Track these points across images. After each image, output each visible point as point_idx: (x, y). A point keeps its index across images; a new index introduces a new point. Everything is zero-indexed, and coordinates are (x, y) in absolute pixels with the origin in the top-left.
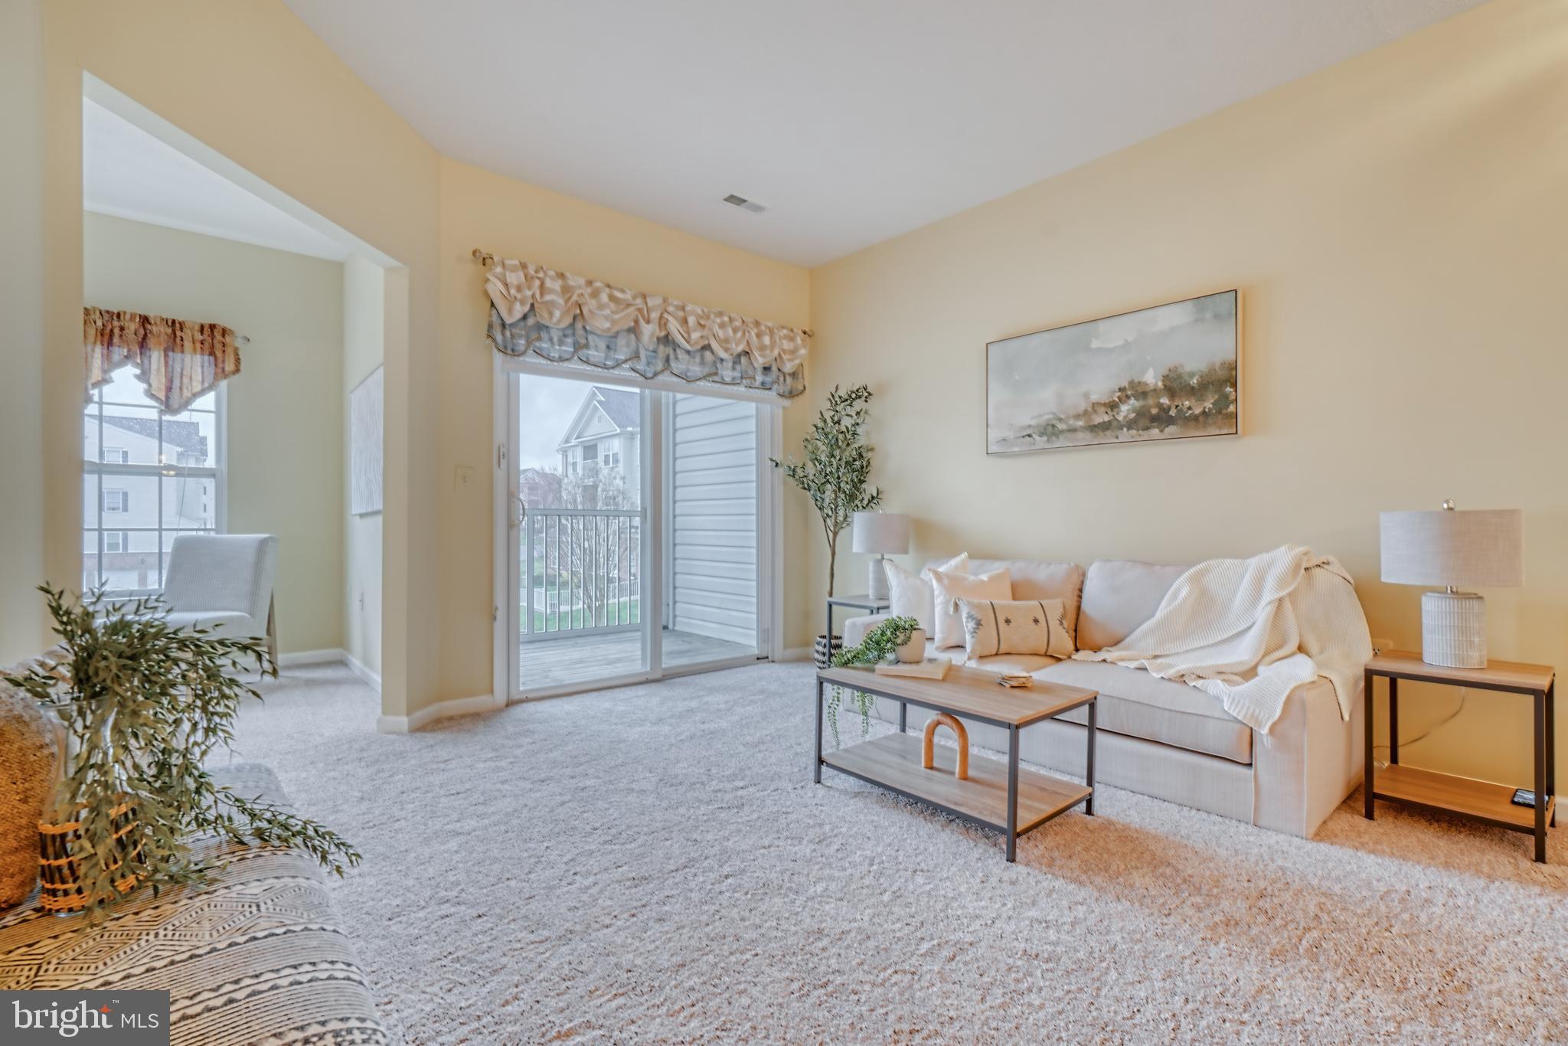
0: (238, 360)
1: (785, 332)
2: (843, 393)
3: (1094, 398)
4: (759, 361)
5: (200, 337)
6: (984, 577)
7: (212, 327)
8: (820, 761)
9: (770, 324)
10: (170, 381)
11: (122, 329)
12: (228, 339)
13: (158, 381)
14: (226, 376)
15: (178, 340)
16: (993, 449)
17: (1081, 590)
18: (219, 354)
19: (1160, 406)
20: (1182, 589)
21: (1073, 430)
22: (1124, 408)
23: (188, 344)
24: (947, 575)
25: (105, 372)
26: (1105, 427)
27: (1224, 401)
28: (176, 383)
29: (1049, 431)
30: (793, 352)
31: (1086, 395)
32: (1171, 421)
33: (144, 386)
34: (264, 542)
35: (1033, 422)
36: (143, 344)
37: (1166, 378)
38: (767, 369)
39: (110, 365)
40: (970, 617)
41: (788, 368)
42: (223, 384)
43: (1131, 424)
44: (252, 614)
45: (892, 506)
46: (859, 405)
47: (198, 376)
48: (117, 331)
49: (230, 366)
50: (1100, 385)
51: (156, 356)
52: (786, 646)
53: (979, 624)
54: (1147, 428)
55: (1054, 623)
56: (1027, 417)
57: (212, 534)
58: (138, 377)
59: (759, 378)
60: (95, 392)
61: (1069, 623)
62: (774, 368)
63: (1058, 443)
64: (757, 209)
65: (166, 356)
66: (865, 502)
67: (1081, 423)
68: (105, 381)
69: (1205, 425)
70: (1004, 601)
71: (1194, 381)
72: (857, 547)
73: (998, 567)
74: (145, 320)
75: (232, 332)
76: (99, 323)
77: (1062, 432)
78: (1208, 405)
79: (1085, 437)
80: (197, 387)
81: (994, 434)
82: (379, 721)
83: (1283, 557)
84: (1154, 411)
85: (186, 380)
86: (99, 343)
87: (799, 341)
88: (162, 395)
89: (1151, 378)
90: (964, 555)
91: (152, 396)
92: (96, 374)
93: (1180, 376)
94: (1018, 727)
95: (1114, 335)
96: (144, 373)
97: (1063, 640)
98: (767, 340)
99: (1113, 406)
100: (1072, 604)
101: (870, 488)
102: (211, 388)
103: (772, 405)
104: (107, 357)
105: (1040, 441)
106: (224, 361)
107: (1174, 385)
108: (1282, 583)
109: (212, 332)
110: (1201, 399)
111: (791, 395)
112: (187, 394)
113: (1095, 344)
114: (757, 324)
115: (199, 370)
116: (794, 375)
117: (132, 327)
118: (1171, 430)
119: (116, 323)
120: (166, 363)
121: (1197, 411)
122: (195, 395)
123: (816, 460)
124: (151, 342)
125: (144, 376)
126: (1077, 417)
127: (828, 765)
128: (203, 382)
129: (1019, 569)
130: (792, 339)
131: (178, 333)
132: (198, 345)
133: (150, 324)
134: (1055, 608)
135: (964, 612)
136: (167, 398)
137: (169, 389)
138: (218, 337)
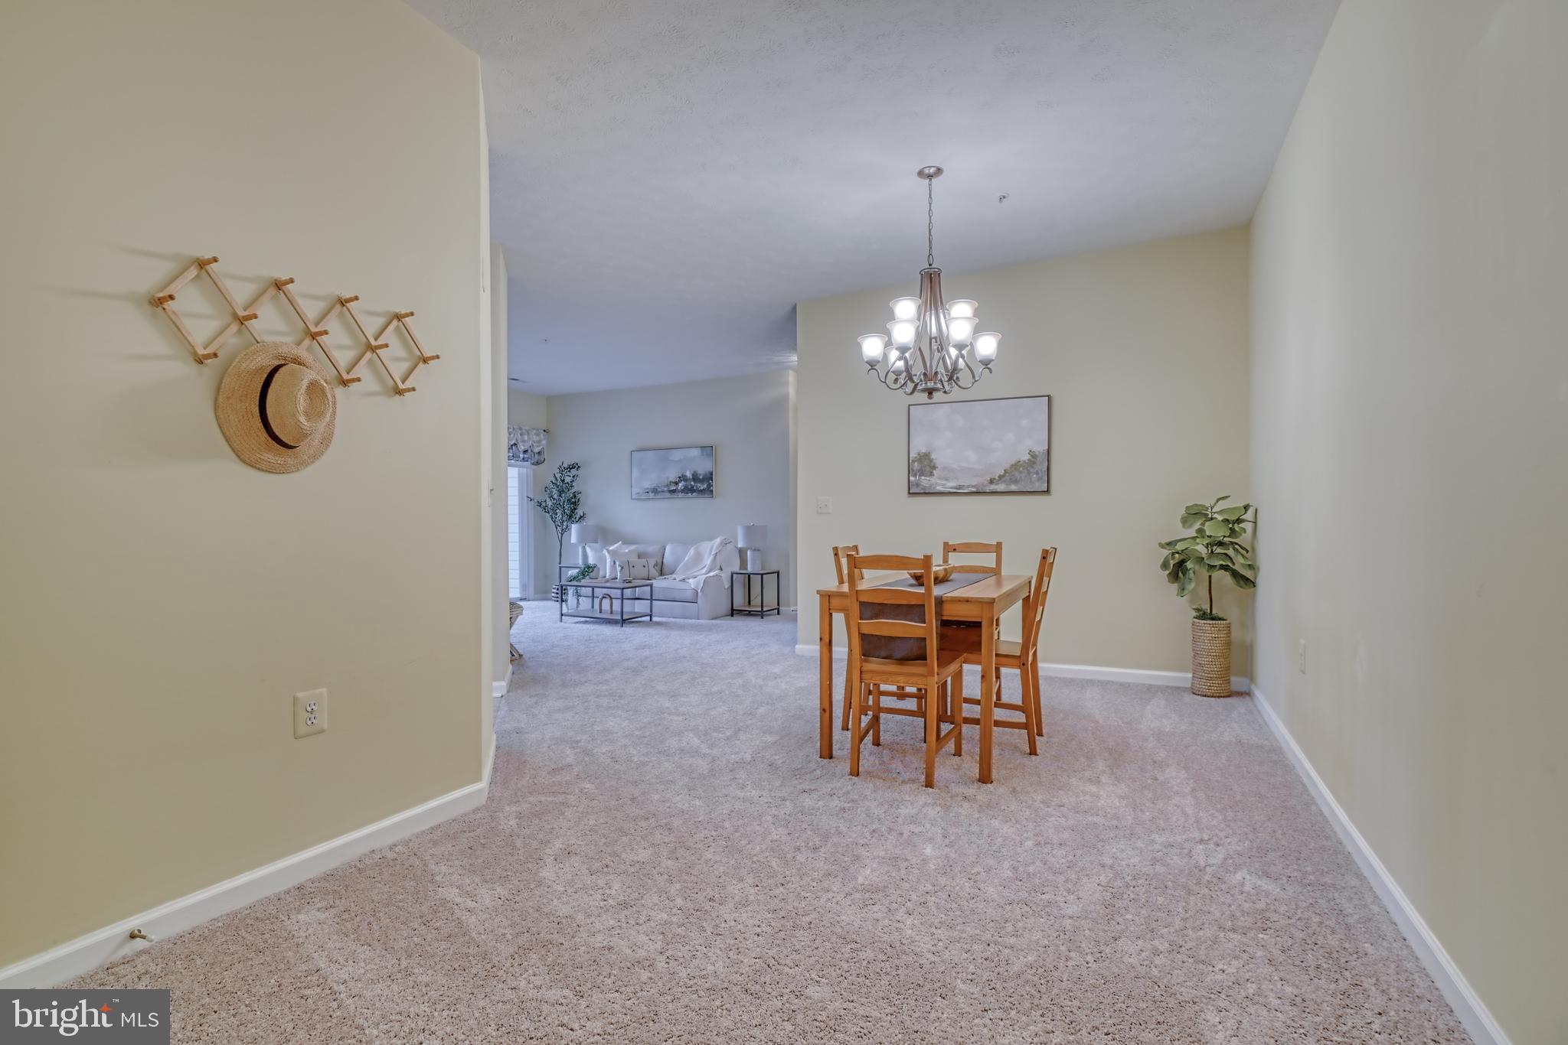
1: (534, 431)
2: (566, 466)
3: (671, 479)
4: (522, 448)
6: (627, 551)
8: (562, 615)
9: (527, 428)
16: (634, 497)
17: (664, 555)
19: (691, 485)
20: (692, 551)
21: (663, 492)
22: (680, 485)
24: (612, 550)
26: (673, 492)
27: (710, 486)
29: (655, 491)
30: (539, 442)
31: (668, 478)
32: (694, 491)
35: (650, 487)
37: (693, 475)
38: (525, 452)
40: (619, 565)
41: (536, 450)
43: (682, 491)
45: (589, 522)
46: (574, 472)
50: (673, 476)
52: (536, 593)
53: (622, 568)
54: (687, 493)
55: (651, 567)
56: (647, 485)
59: (522, 456)
61: (658, 568)
62: (529, 451)
63: (659, 496)
64: (524, 382)
66: (577, 519)
67: (666, 489)
69: (704, 493)
70: (634, 559)
71: (701, 477)
72: (574, 539)
73: (633, 547)
77: (659, 492)
78: (705, 486)
79: (668, 495)
81: (635, 491)
83: (718, 541)
84: (690, 487)
87: (542, 435)
89: (689, 474)
90: (620, 543)
93: (697, 474)
94: (623, 589)
95: (676, 455)
97: (654, 572)
98: (526, 437)
99: (676, 483)
100: (660, 561)
101: (579, 512)
103: (527, 468)
105: (652, 495)
107: (695, 478)
108: (717, 548)
110: (703, 484)
111: (537, 463)
113: (671, 458)
114: (520, 429)
116: (539, 453)
118: (694, 494)
121: (702, 488)
123: (551, 497)
126: (665, 486)
127: (566, 615)
129: (641, 548)
130: (538, 435)
134: (652, 562)
135: (617, 563)
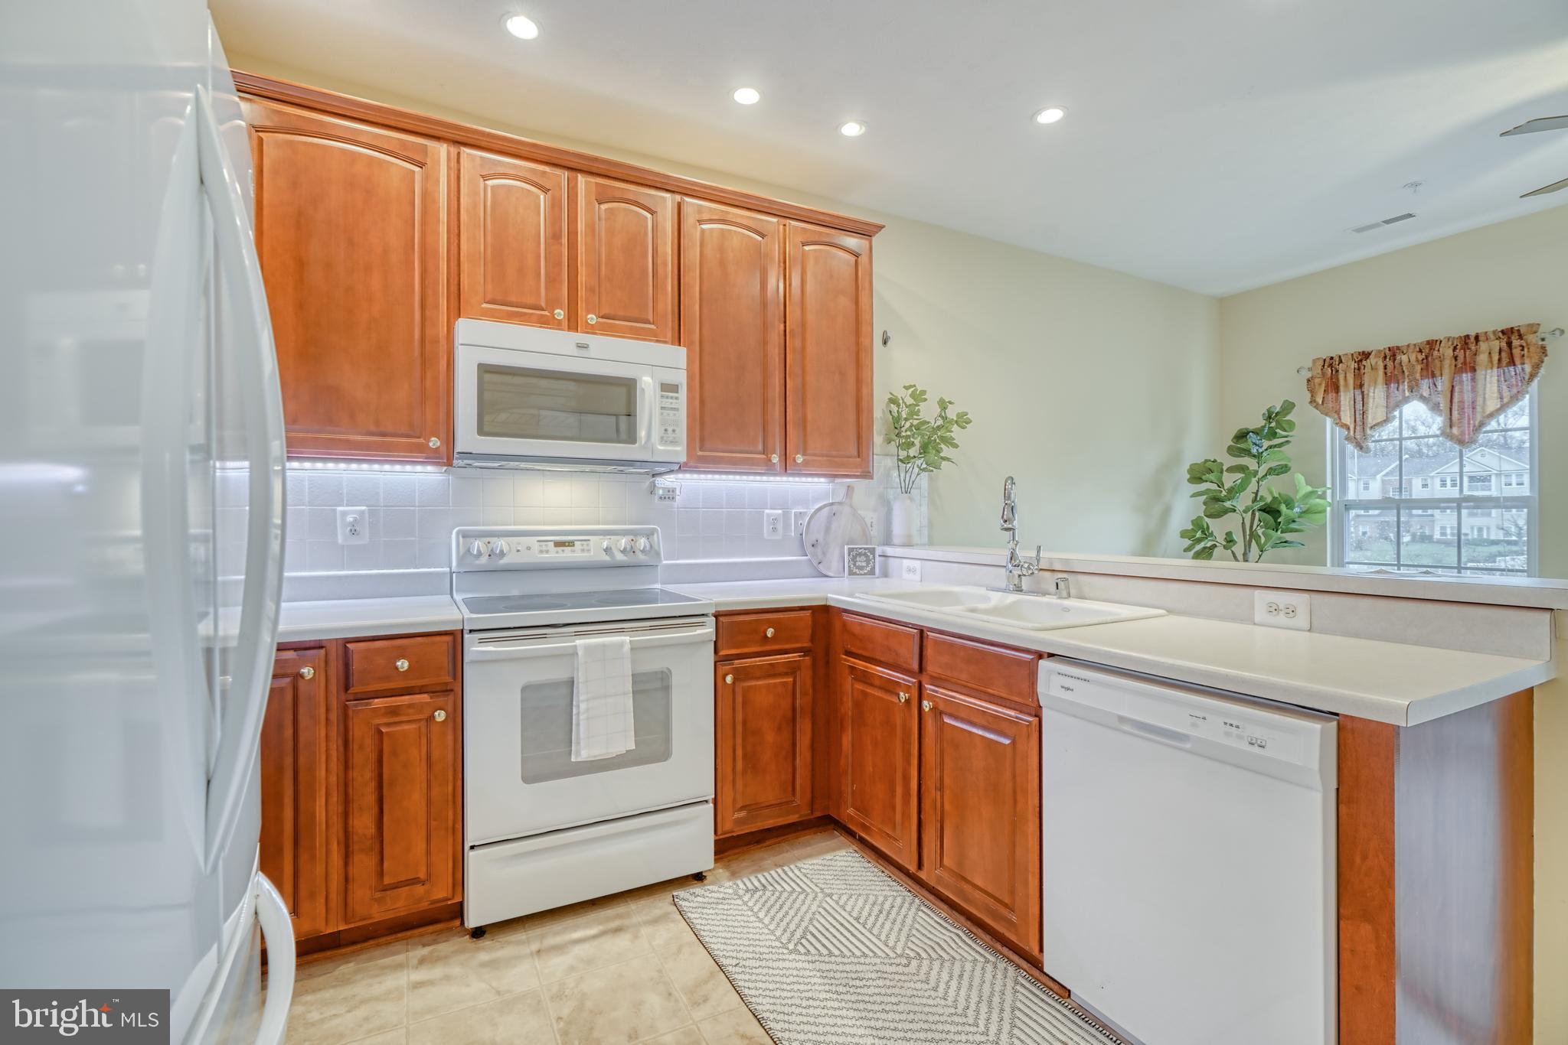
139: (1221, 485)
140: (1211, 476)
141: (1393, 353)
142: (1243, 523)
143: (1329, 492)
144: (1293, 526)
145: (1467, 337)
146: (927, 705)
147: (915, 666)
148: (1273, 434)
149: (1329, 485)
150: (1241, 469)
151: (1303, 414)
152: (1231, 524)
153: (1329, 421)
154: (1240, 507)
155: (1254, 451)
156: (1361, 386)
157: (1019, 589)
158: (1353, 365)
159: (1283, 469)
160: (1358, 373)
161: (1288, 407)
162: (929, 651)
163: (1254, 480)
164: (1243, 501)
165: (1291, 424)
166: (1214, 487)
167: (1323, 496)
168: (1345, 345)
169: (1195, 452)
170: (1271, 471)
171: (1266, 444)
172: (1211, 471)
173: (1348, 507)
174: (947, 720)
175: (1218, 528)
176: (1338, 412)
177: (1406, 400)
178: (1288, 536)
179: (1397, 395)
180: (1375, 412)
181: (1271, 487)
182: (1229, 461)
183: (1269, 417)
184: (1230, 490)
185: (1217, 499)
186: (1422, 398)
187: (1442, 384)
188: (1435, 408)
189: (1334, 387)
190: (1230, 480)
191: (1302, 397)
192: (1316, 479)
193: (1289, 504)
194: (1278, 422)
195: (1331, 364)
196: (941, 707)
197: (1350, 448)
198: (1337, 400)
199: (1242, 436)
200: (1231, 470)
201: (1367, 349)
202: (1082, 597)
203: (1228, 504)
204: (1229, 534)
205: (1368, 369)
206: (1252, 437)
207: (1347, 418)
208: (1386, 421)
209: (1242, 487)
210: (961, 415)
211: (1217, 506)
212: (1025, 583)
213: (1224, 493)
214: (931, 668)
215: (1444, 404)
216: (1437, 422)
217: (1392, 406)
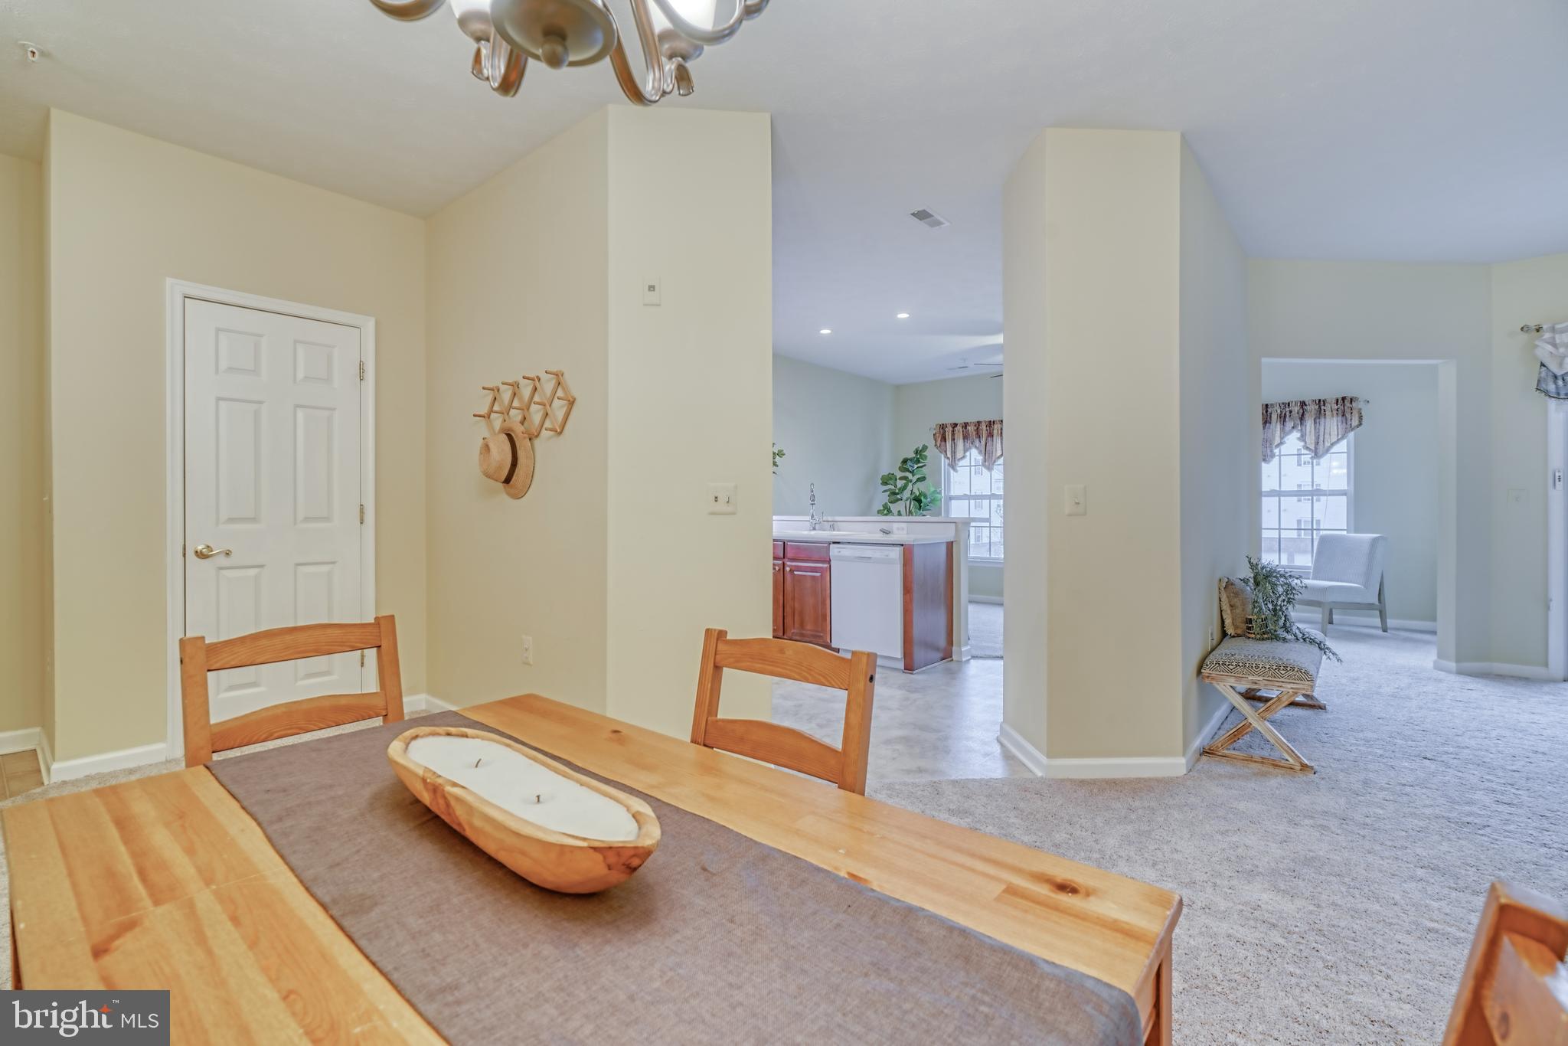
0: (1361, 417)
5: (1336, 407)
7: (1344, 399)
10: (1318, 438)
11: (1291, 412)
12: (1354, 404)
13: (1311, 440)
14: (1352, 430)
15: (1322, 411)
18: (1348, 416)
23: (1328, 413)
25: (1282, 438)
28: (1321, 438)
33: (1302, 444)
34: (1375, 540)
36: (1302, 418)
39: (1284, 433)
42: (1351, 435)
44: (1366, 587)
47: (1334, 432)
48: (1288, 413)
49: (1355, 422)
51: (1309, 424)
57: (1345, 533)
58: (1299, 439)
60: (1276, 451)
65: (1315, 423)
68: (1281, 443)
74: (1303, 404)
75: (1357, 399)
76: (1279, 411)
80: (1334, 439)
82: (1435, 662)
85: (1327, 436)
86: (1279, 423)
88: (1313, 447)
91: (1307, 448)
92: (1277, 440)
96: (1302, 436)
102: (1343, 438)
104: (1283, 430)
106: (1351, 419)
109: (1344, 402)
112: (1327, 444)
115: (1336, 427)
117: (1296, 409)
119: (1287, 409)
120: (1315, 427)
122: (1333, 444)
124: (1307, 416)
125: (1303, 438)
128: (1338, 435)
131: (1322, 407)
132: (1335, 412)
133: (1306, 405)
136: (1316, 449)
137: (1317, 443)
138: (1347, 404)
139: (896, 486)
140: (891, 482)
141: (966, 425)
142: (906, 507)
143: (943, 491)
144: (928, 508)
145: (990, 421)
146: (788, 569)
147: (782, 556)
148: (918, 461)
149: (943, 487)
150: (905, 478)
151: (931, 452)
152: (900, 506)
153: (943, 456)
154: (904, 498)
155: (910, 469)
156: (954, 439)
157: (814, 529)
158: (951, 429)
159: (922, 479)
160: (953, 435)
161: (925, 448)
162: (788, 550)
163: (910, 484)
164: (907, 494)
165: (926, 457)
166: (893, 487)
167: (940, 493)
168: (948, 420)
169: (885, 470)
170: (919, 480)
171: (916, 466)
172: (891, 479)
173: (951, 498)
174: (795, 573)
175: (893, 507)
176: (946, 452)
177: (970, 448)
178: (924, 513)
179: (968, 444)
180: (959, 454)
181: (917, 489)
182: (899, 474)
183: (917, 452)
184: (899, 489)
185: (894, 493)
186: (976, 447)
187: (983, 442)
188: (980, 452)
189: (944, 439)
190: (900, 484)
191: (930, 443)
192: (938, 484)
193: (925, 497)
194: (920, 455)
195: (943, 427)
196: (793, 569)
197: (952, 471)
198: (946, 446)
199: (905, 461)
200: (901, 479)
201: (956, 422)
202: (838, 531)
203: (899, 496)
204: (899, 512)
205: (957, 431)
206: (909, 463)
207: (949, 455)
208: (964, 457)
209: (904, 488)
210: (780, 451)
211: (894, 498)
212: (817, 526)
213: (897, 491)
214: (789, 554)
215: (983, 452)
216: (980, 458)
217: (965, 451)
